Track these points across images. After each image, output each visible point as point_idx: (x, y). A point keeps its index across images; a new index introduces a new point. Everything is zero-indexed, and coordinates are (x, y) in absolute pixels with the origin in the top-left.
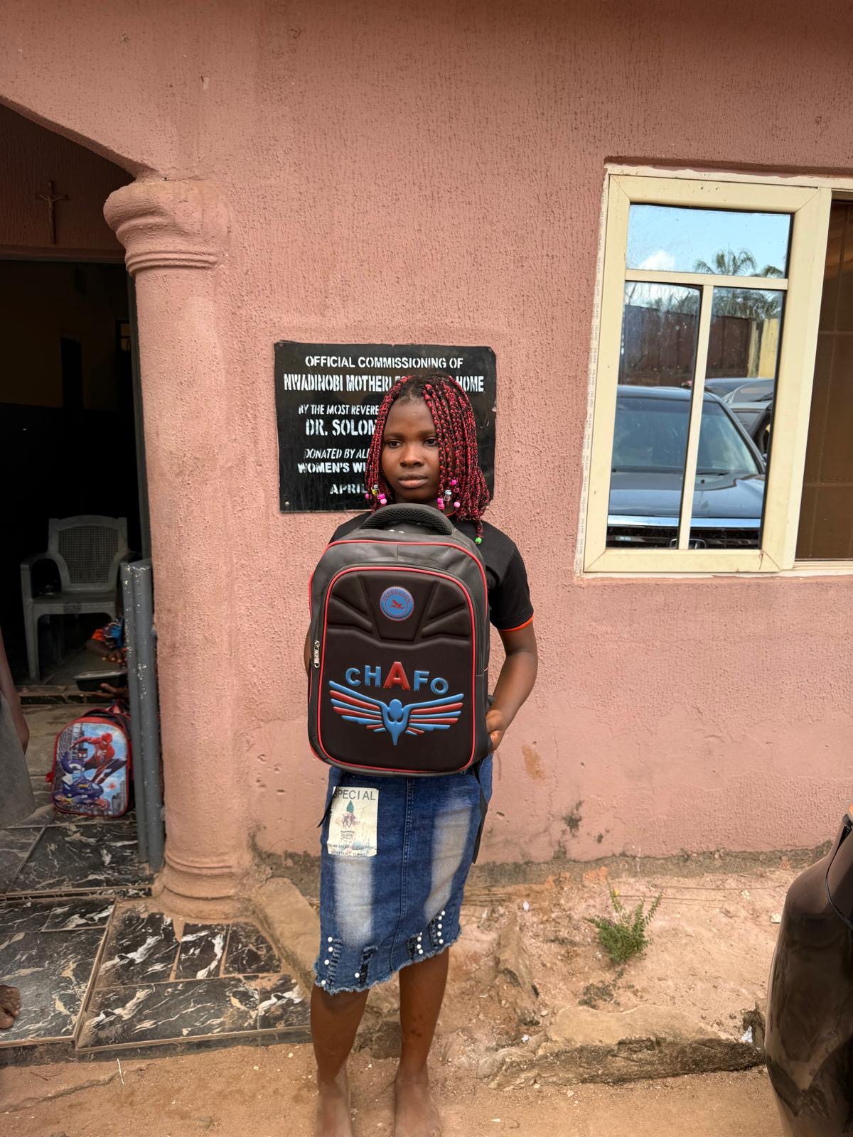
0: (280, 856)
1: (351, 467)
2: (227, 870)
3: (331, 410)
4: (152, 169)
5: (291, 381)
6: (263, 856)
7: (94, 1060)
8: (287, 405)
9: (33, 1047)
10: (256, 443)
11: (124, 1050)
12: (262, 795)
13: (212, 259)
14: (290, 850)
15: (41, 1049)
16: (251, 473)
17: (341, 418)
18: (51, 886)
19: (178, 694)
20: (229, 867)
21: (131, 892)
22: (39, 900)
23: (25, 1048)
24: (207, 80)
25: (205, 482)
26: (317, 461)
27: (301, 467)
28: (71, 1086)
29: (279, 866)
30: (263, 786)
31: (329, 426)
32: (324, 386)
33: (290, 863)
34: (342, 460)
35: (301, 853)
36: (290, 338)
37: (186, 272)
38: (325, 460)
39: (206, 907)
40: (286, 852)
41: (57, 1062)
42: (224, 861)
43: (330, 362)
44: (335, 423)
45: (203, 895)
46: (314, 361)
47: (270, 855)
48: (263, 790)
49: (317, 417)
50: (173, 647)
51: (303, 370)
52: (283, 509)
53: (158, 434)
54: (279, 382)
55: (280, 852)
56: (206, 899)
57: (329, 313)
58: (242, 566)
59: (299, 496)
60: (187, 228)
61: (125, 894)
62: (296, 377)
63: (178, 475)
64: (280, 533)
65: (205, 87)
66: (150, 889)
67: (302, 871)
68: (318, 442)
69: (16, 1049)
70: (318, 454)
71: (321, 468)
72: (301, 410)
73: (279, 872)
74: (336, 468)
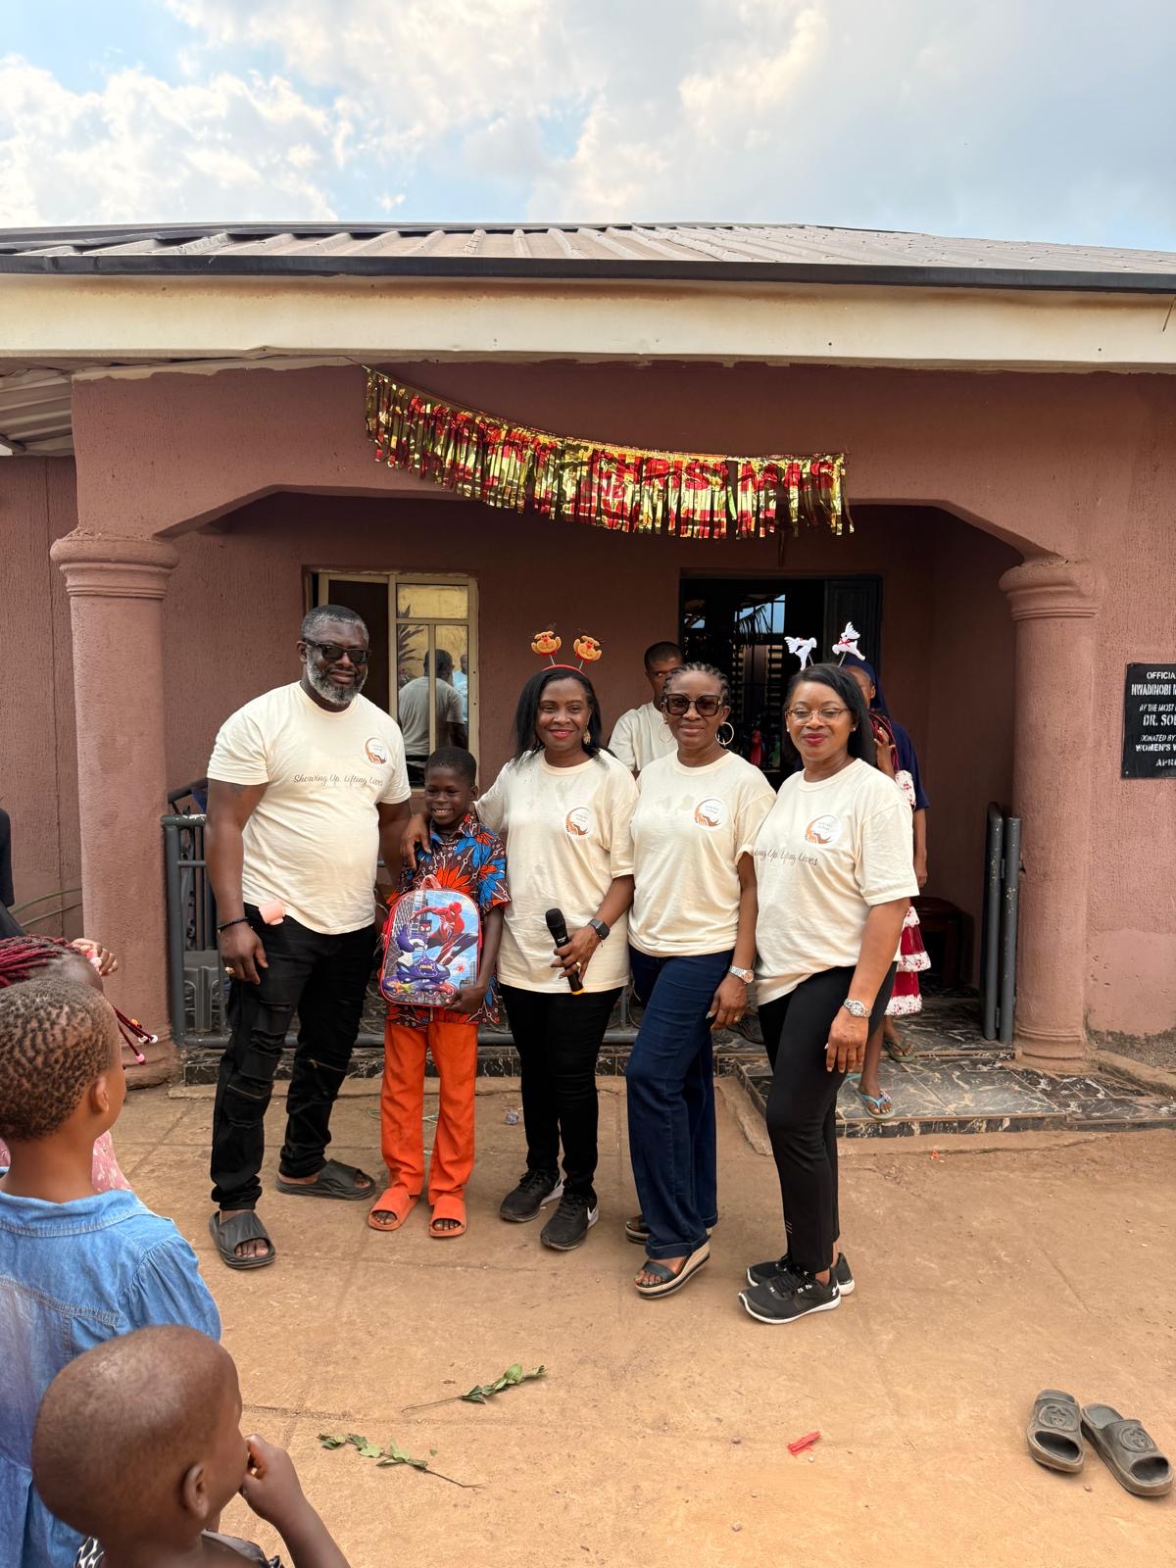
0: (1103, 1034)
1: (1172, 748)
2: (1076, 1039)
3: (1162, 708)
4: (1059, 556)
5: (1137, 689)
6: (1093, 1034)
7: (1078, 1130)
8: (1132, 704)
9: (1043, 1118)
10: (1108, 731)
11: (1095, 1125)
12: (1094, 986)
13: (1094, 611)
14: (1110, 1030)
15: (1048, 1120)
16: (1103, 750)
17: (1168, 713)
18: (941, 1050)
19: (1045, 907)
20: (1078, 1036)
21: (1002, 1055)
22: (944, 1058)
23: (1039, 1118)
24: (1100, 500)
25: (1078, 758)
26: (1149, 743)
27: (1138, 747)
28: (1075, 1140)
29: (1102, 1041)
30: (1095, 980)
31: (1159, 720)
32: (1158, 692)
33: (1110, 1039)
34: (1166, 742)
35: (1118, 1032)
36: (1137, 661)
37: (1079, 619)
38: (1154, 742)
39: (1066, 1065)
40: (1107, 1031)
41: (1056, 1130)
42: (1074, 1032)
43: (1163, 676)
44: (1163, 717)
45: (1062, 1056)
46: (1153, 675)
47: (1096, 1032)
48: (1095, 983)
49: (1152, 713)
50: (1045, 875)
51: (1145, 681)
52: (1124, 776)
53: (1045, 726)
54: (1128, 689)
55: (1104, 1030)
56: (1064, 1059)
57: (1164, 644)
58: (1092, 817)
59: (1135, 767)
60: (1085, 593)
61: (997, 1056)
62: (1140, 686)
63: (1060, 754)
64: (1119, 794)
65: (1099, 504)
66: (1014, 1054)
67: (1118, 1046)
68: (1151, 730)
69: (1033, 1119)
70: (1150, 738)
71: (1152, 748)
72: (1141, 709)
73: (1102, 1046)
74: (1161, 748)
